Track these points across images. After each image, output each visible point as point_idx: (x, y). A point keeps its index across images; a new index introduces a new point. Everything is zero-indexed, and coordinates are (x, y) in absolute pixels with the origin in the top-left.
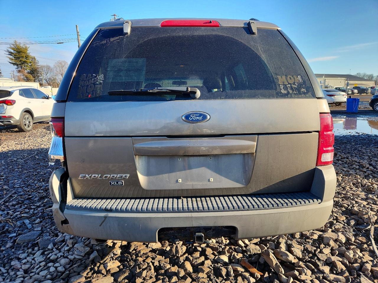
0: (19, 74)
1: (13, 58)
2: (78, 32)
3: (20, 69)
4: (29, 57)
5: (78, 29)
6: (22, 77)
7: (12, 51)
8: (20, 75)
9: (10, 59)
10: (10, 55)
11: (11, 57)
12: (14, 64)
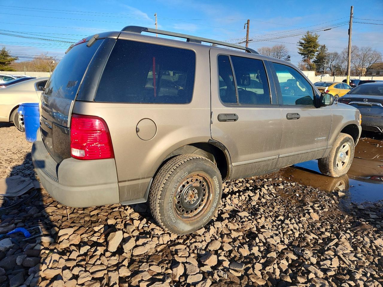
0: (303, 63)
1: (303, 48)
2: (351, 14)
3: (306, 58)
4: (317, 46)
5: (352, 11)
6: (306, 66)
7: (303, 42)
8: (305, 64)
9: (300, 49)
10: (301, 45)
11: (301, 47)
12: (302, 54)
